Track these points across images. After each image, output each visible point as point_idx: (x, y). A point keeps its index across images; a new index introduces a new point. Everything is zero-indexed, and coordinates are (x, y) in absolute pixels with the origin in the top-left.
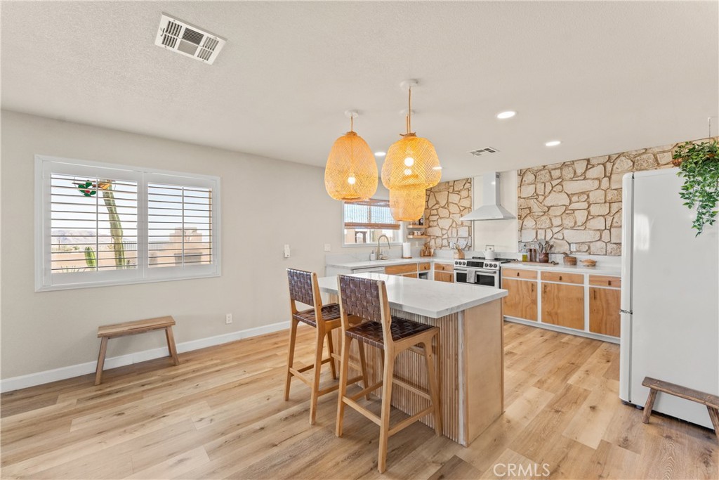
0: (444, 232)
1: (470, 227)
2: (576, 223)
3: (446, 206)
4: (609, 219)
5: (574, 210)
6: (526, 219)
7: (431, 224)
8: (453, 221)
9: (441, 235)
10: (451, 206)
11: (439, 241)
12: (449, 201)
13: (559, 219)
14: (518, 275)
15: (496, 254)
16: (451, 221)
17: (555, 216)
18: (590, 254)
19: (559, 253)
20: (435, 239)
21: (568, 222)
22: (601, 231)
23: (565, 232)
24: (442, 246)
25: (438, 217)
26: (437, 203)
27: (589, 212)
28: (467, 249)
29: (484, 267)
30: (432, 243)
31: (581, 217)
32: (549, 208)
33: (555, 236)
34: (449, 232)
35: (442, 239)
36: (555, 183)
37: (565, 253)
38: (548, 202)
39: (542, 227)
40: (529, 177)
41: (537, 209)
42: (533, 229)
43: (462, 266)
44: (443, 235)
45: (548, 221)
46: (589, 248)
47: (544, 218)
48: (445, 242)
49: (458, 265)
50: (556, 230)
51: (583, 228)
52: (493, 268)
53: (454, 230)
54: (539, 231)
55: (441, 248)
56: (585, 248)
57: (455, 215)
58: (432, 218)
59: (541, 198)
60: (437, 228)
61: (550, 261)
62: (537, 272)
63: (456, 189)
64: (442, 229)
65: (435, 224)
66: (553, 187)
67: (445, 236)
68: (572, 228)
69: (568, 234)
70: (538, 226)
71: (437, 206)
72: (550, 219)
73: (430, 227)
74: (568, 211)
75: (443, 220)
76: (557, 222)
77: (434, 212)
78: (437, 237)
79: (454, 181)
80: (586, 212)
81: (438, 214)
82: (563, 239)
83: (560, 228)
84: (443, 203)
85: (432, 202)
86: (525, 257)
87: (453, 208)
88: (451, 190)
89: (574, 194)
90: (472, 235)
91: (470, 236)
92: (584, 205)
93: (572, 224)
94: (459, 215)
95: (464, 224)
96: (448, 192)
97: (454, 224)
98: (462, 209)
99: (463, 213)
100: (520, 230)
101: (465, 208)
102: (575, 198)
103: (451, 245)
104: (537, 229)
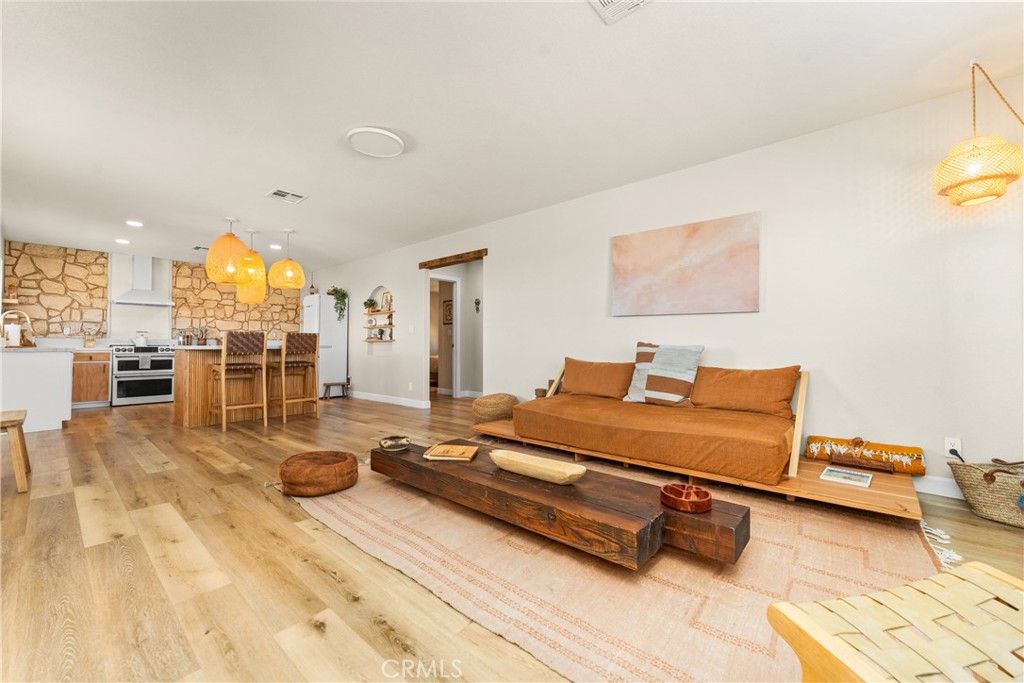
0: (53, 313)
1: (104, 310)
2: (225, 315)
3: (60, 279)
4: (248, 314)
5: (224, 305)
6: (181, 308)
7: (22, 300)
8: (73, 301)
9: (45, 317)
10: (66, 279)
11: (40, 325)
12: (65, 273)
13: (212, 311)
16: (70, 300)
17: (209, 308)
21: (220, 314)
22: (243, 322)
24: (48, 333)
25: (39, 291)
26: (39, 271)
27: (235, 308)
28: (99, 336)
31: (229, 311)
32: (204, 300)
33: (208, 325)
34: (65, 314)
35: (49, 323)
38: (204, 295)
39: (197, 316)
40: (186, 271)
41: (192, 300)
42: (188, 318)
44: (50, 317)
45: (203, 312)
47: (199, 309)
48: (54, 327)
50: (209, 320)
51: (229, 319)
53: (76, 315)
54: (195, 320)
55: (45, 335)
57: (77, 293)
58: (22, 291)
59: (196, 291)
60: (36, 308)
63: (80, 260)
64: (48, 309)
65: (33, 300)
67: (56, 320)
68: (222, 319)
69: (219, 324)
70: (194, 316)
71: (38, 276)
72: (205, 311)
74: (220, 305)
75: (50, 297)
76: (210, 313)
77: (32, 284)
78: (36, 320)
79: (77, 250)
81: (39, 288)
82: (214, 327)
83: (213, 318)
84: (52, 273)
85: (24, 269)
87: (74, 284)
88: (71, 259)
89: (224, 293)
90: (108, 320)
91: (103, 320)
92: (232, 303)
93: (222, 316)
94: (86, 294)
95: (94, 306)
96: (65, 262)
97: (76, 305)
98: (91, 287)
99: (93, 292)
100: (175, 318)
101: (98, 287)
102: (225, 296)
103: (67, 331)
104: (192, 319)
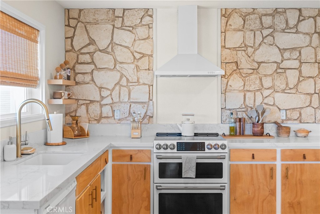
0: (105, 93)
1: (150, 86)
2: (287, 84)
3: (109, 49)
5: (285, 69)
6: (232, 78)
7: (79, 78)
8: (122, 76)
9: (98, 98)
10: (118, 50)
11: (95, 109)
12: (114, 41)
14: (253, 157)
15: (195, 128)
16: (119, 74)
17: (265, 75)
18: (301, 122)
19: (269, 122)
20: (87, 105)
21: (280, 84)
22: (311, 95)
23: (277, 95)
24: (101, 117)
25: (93, 67)
26: (92, 42)
27: (300, 72)
28: (146, 120)
29: (207, 150)
30: (82, 111)
31: (292, 76)
32: (259, 63)
33: (266, 101)
34: (115, 93)
35: (101, 106)
36: (266, 32)
37: (275, 123)
38: (260, 56)
39: (251, 89)
40: (236, 21)
41: (245, 64)
42: (240, 91)
43: (169, 150)
44: (102, 98)
45: (258, 82)
46: (300, 114)
47: (253, 77)
48: (106, 111)
49: (162, 150)
50: (266, 93)
51: (293, 91)
52: (220, 150)
53: (124, 91)
54: (248, 94)
55: (98, 121)
56: (296, 115)
57: (125, 66)
58: (79, 68)
59: (250, 50)
60: (91, 86)
61: (265, 134)
62: (275, 151)
63: (127, 23)
64: (101, 88)
65: (88, 78)
66: (263, 38)
67: (108, 101)
68: (283, 91)
70: (247, 88)
71: (91, 48)
72: (261, 79)
73: (77, 83)
74: (280, 70)
75: (102, 72)
76: (267, 82)
77: (87, 58)
78: (92, 102)
79: (125, 10)
80: (297, 72)
81: (93, 62)
82: (274, 105)
83: (271, 91)
84: (103, 43)
85: (80, 41)
86: (232, 129)
87: (122, 54)
88: (118, 23)
89: (285, 50)
90: (154, 100)
91: (150, 100)
92: (296, 64)
93: (283, 86)
94: (133, 66)
95: (141, 81)
96: (114, 26)
97: (124, 80)
98: (138, 56)
99: (139, 63)
100: (224, 92)
101: (144, 55)
102: (287, 55)
103: (117, 115)
104: (245, 91)
